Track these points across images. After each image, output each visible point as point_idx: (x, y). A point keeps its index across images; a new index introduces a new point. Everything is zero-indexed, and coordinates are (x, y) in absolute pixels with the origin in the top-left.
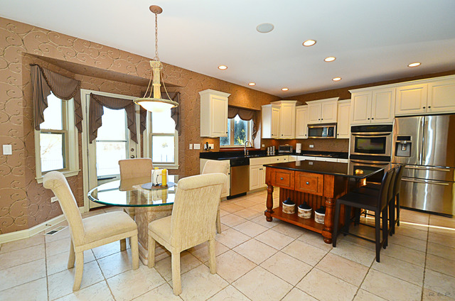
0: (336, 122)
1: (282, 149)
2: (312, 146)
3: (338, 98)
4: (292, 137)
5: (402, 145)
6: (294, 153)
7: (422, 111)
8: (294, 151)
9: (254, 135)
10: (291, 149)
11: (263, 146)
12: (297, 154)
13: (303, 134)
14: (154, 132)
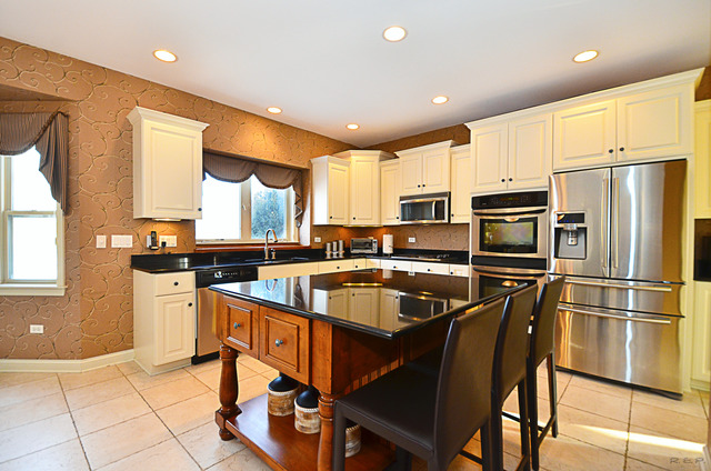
0: (447, 190)
1: (357, 246)
2: (412, 240)
3: (450, 142)
4: (374, 223)
5: (568, 232)
6: (380, 254)
7: (607, 159)
8: (380, 249)
9: (299, 218)
10: (375, 246)
11: (318, 240)
12: (387, 256)
13: (393, 217)
14: (16, 207)
